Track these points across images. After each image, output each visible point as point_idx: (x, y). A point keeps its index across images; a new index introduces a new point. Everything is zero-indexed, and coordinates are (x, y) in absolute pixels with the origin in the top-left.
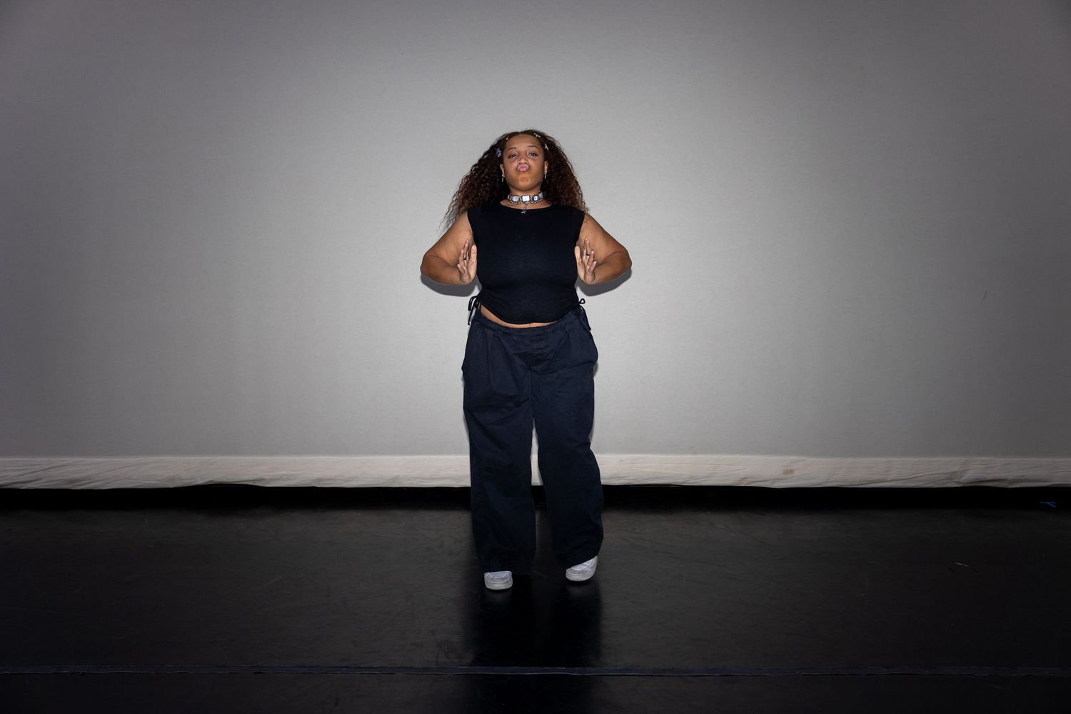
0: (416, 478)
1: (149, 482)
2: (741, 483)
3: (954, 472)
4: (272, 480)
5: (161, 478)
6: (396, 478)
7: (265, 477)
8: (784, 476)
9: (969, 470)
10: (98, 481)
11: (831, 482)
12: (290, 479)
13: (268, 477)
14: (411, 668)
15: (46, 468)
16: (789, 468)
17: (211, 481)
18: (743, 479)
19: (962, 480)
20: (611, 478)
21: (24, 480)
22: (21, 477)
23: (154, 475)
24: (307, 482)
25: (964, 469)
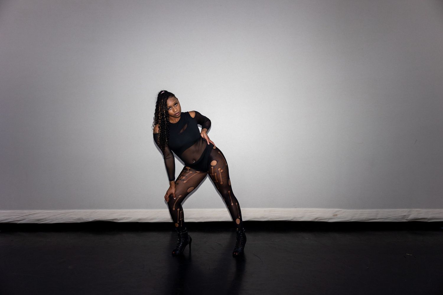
1: (70, 220)
2: (315, 220)
3: (405, 216)
4: (121, 219)
5: (74, 219)
7: (117, 218)
8: (332, 217)
9: (411, 214)
10: (49, 220)
13: (119, 218)
15: (28, 214)
16: (336, 214)
17: (95, 220)
18: (316, 218)
19: (408, 219)
20: (261, 218)
21: (19, 220)
22: (18, 218)
23: (72, 217)
24: (135, 220)
25: (409, 214)
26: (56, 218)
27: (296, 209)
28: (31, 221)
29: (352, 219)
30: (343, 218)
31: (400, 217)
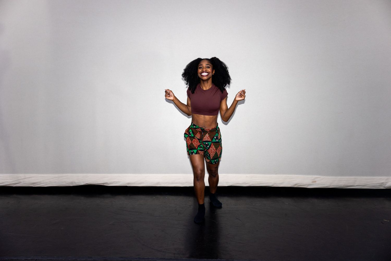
0: (167, 183)
1: (63, 184)
2: (295, 186)
3: (383, 183)
4: (111, 183)
5: (67, 183)
6: (158, 183)
7: (108, 182)
8: (312, 184)
9: (389, 182)
10: (43, 183)
11: (332, 186)
12: (118, 183)
13: (109, 182)
14: (164, 259)
15: (23, 178)
16: (315, 180)
17: (87, 184)
18: (296, 184)
19: (385, 186)
20: (243, 184)
21: (14, 183)
22: (14, 182)
23: (65, 181)
24: (124, 184)
25: (387, 181)
26: (50, 182)
27: (276, 175)
28: (27, 184)
29: (332, 185)
30: (321, 185)
31: (378, 185)
